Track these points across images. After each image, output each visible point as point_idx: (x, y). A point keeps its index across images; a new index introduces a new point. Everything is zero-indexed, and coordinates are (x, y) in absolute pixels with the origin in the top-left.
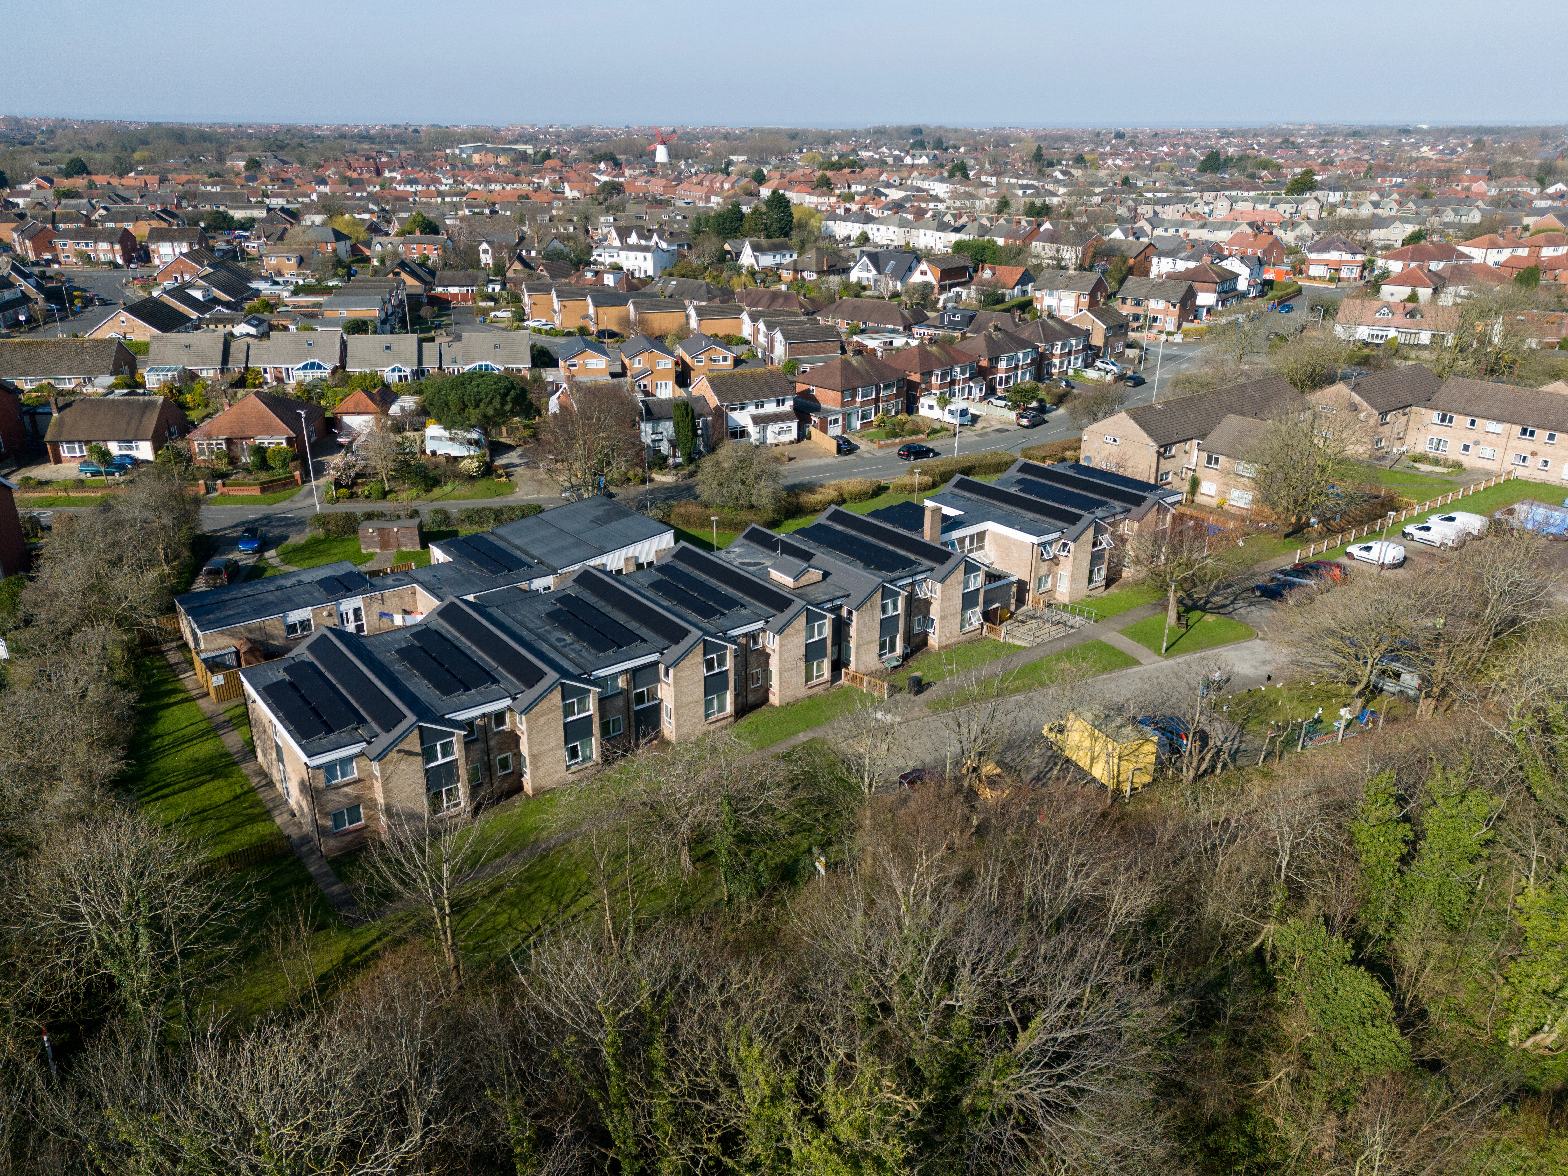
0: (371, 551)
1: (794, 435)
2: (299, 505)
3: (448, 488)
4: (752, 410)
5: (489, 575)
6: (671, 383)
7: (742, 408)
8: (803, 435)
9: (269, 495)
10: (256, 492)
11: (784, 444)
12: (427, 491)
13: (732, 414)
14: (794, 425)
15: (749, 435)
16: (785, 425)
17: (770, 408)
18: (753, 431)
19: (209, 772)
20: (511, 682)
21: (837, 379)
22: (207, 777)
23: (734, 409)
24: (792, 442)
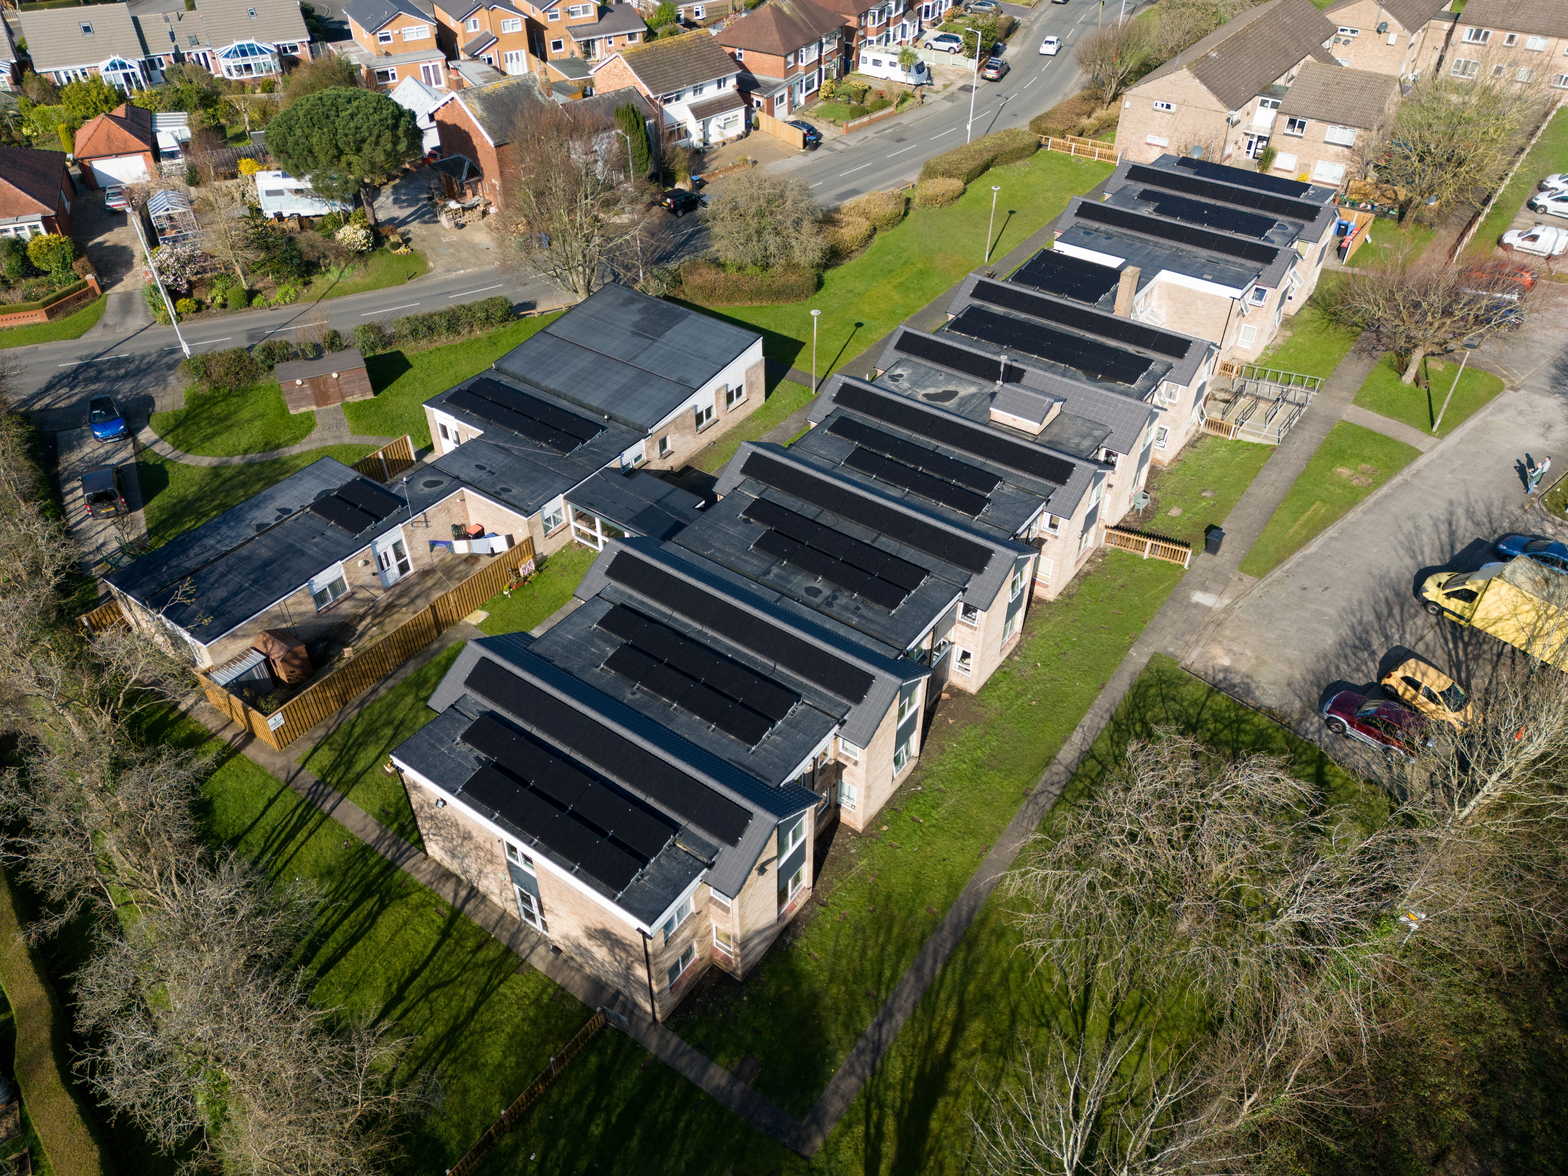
0: (303, 410)
1: (741, 127)
2: (122, 333)
3: (333, 275)
4: (689, 98)
5: (555, 453)
6: (523, 52)
7: (678, 98)
8: (751, 126)
9: (61, 321)
10: (40, 317)
11: (732, 141)
12: (307, 284)
13: (667, 108)
14: (741, 112)
15: (687, 134)
16: (730, 114)
17: (711, 92)
18: (694, 127)
19: (366, 894)
20: (816, 692)
21: (775, 37)
22: (370, 904)
23: (668, 101)
24: (740, 137)
